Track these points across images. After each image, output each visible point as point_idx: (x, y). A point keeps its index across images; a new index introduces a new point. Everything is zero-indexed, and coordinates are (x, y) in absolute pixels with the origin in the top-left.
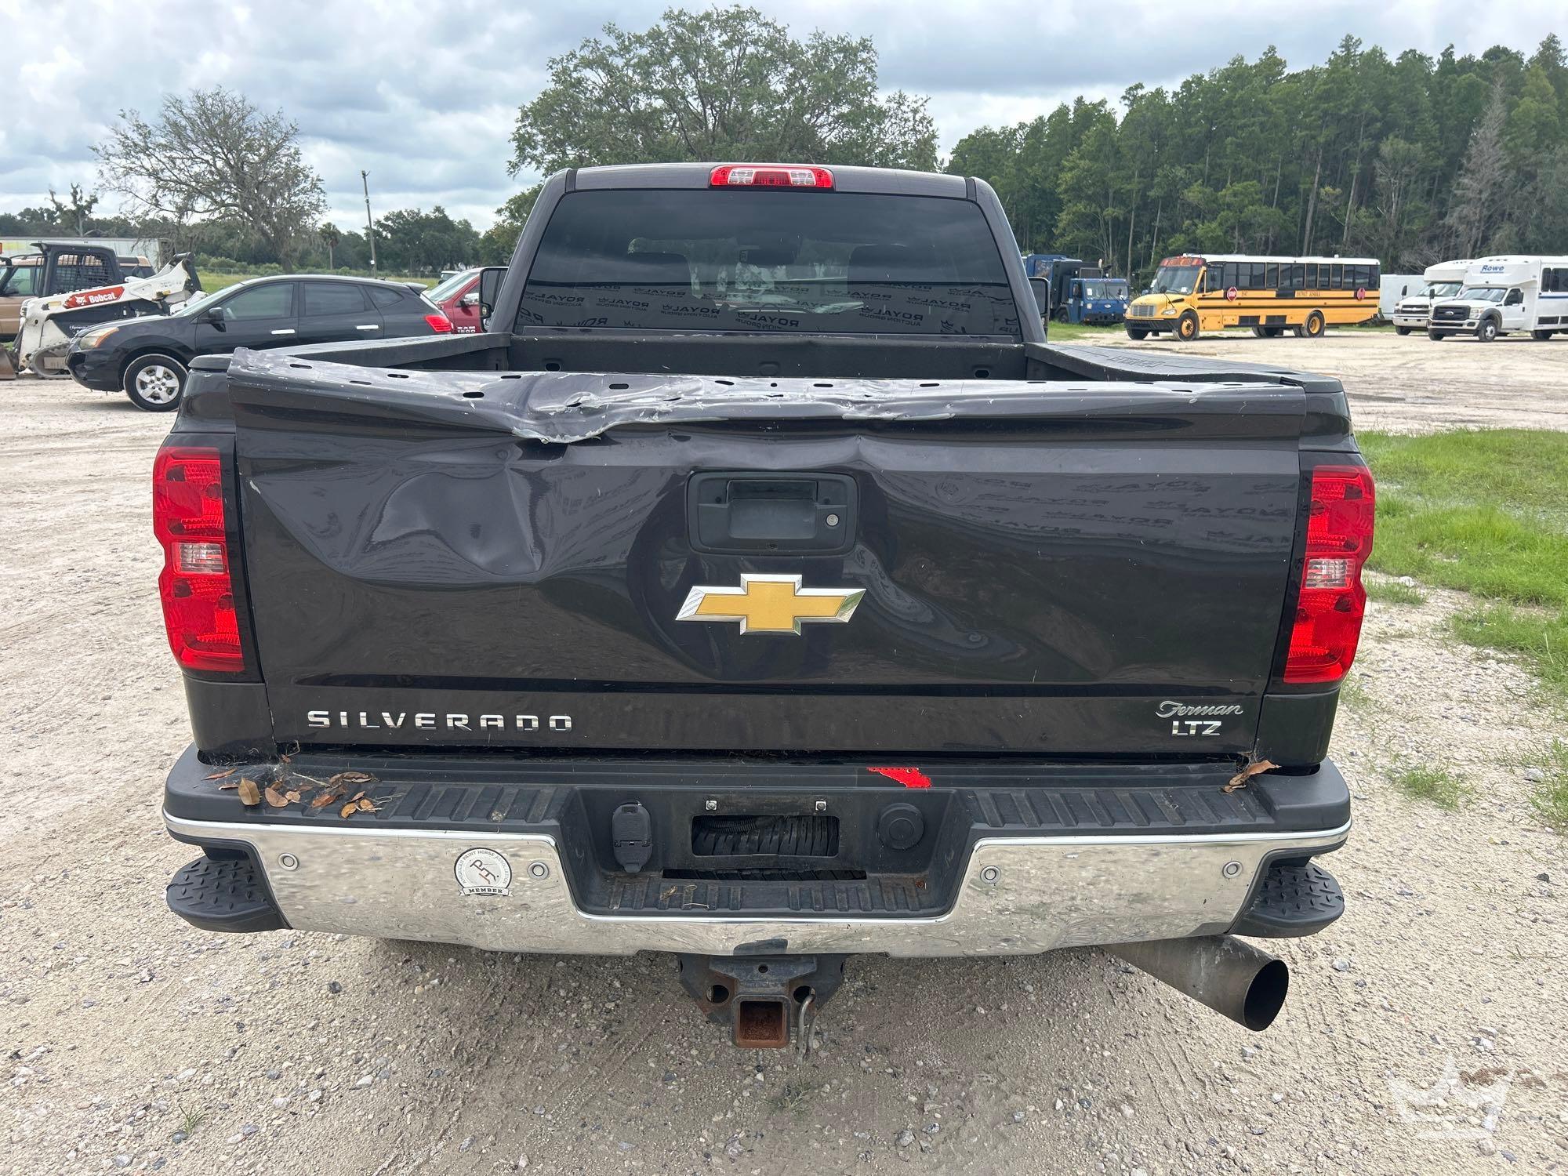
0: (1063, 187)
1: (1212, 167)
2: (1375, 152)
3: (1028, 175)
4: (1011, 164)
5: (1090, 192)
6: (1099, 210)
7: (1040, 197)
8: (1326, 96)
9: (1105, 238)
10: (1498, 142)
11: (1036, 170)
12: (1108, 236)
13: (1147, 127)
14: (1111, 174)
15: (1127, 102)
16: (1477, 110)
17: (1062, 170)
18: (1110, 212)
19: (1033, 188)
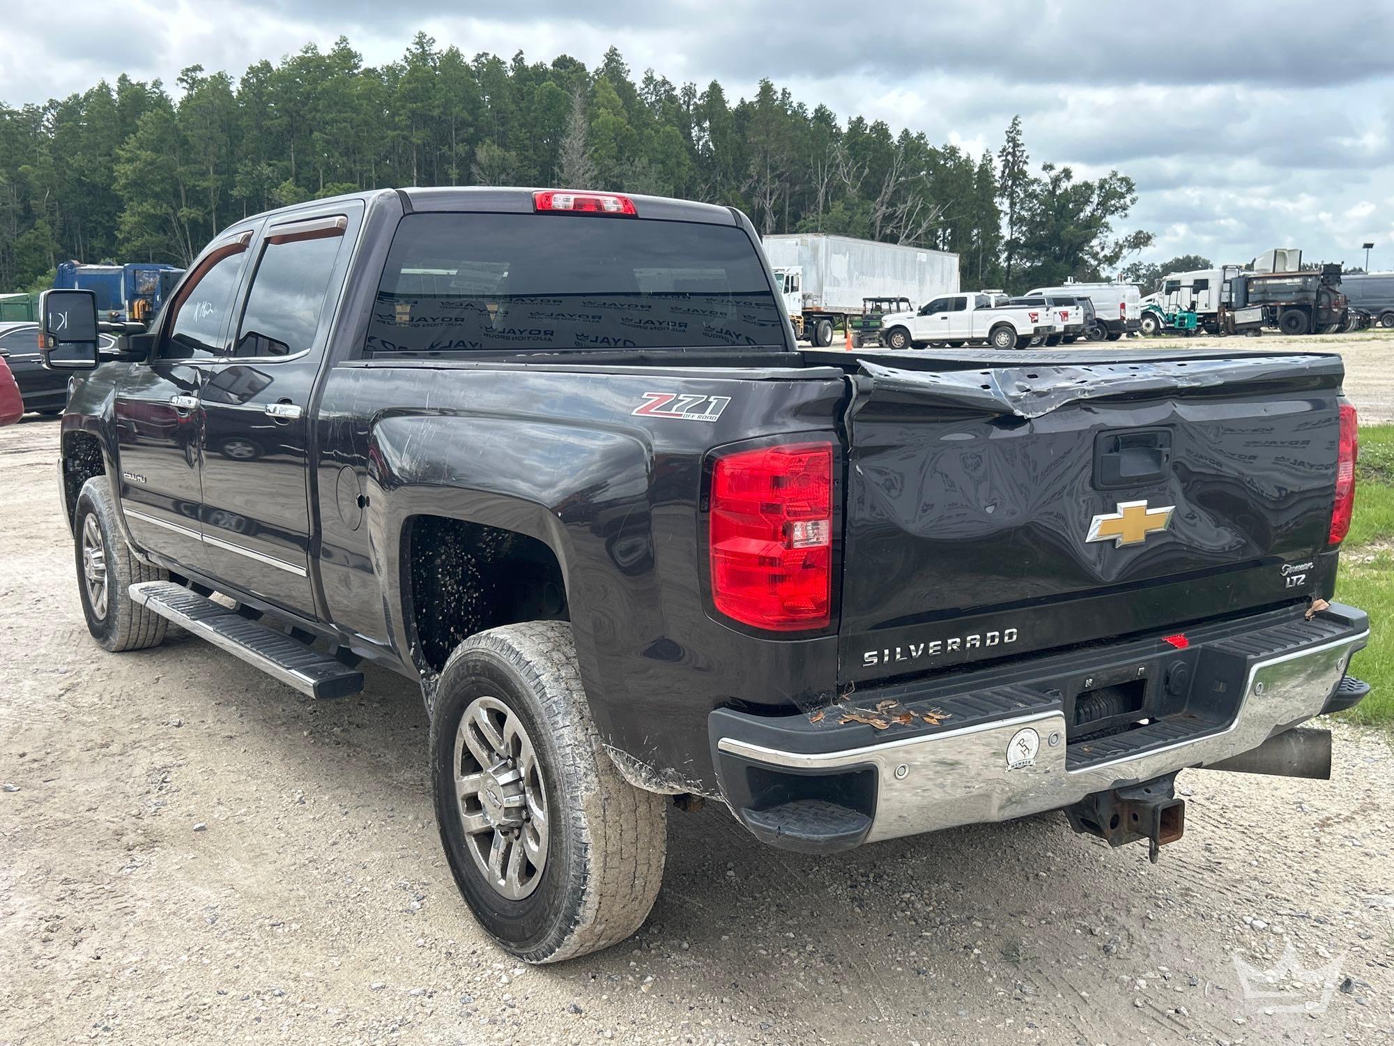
0: (123, 181)
1: (299, 166)
2: (471, 156)
3: (69, 166)
4: (46, 151)
5: (158, 189)
6: (171, 211)
7: (89, 193)
8: (411, 96)
9: (182, 244)
10: (584, 153)
11: (78, 160)
12: (186, 241)
13: (216, 117)
14: (180, 169)
15: (185, 84)
16: (560, 120)
17: (117, 160)
18: (185, 212)
19: (79, 181)
